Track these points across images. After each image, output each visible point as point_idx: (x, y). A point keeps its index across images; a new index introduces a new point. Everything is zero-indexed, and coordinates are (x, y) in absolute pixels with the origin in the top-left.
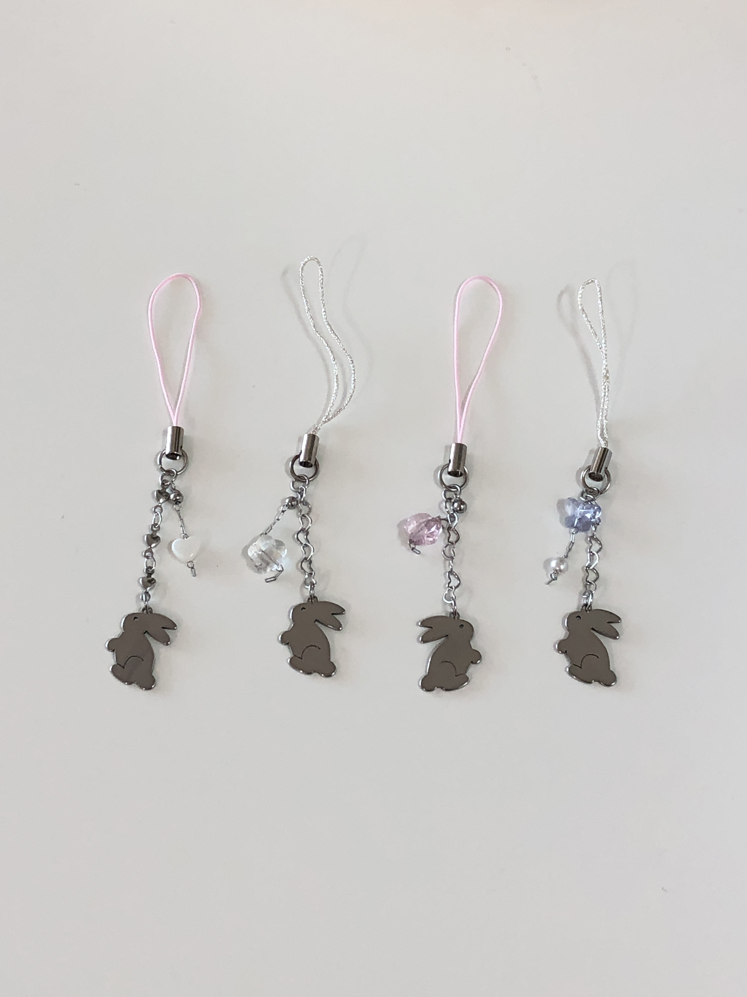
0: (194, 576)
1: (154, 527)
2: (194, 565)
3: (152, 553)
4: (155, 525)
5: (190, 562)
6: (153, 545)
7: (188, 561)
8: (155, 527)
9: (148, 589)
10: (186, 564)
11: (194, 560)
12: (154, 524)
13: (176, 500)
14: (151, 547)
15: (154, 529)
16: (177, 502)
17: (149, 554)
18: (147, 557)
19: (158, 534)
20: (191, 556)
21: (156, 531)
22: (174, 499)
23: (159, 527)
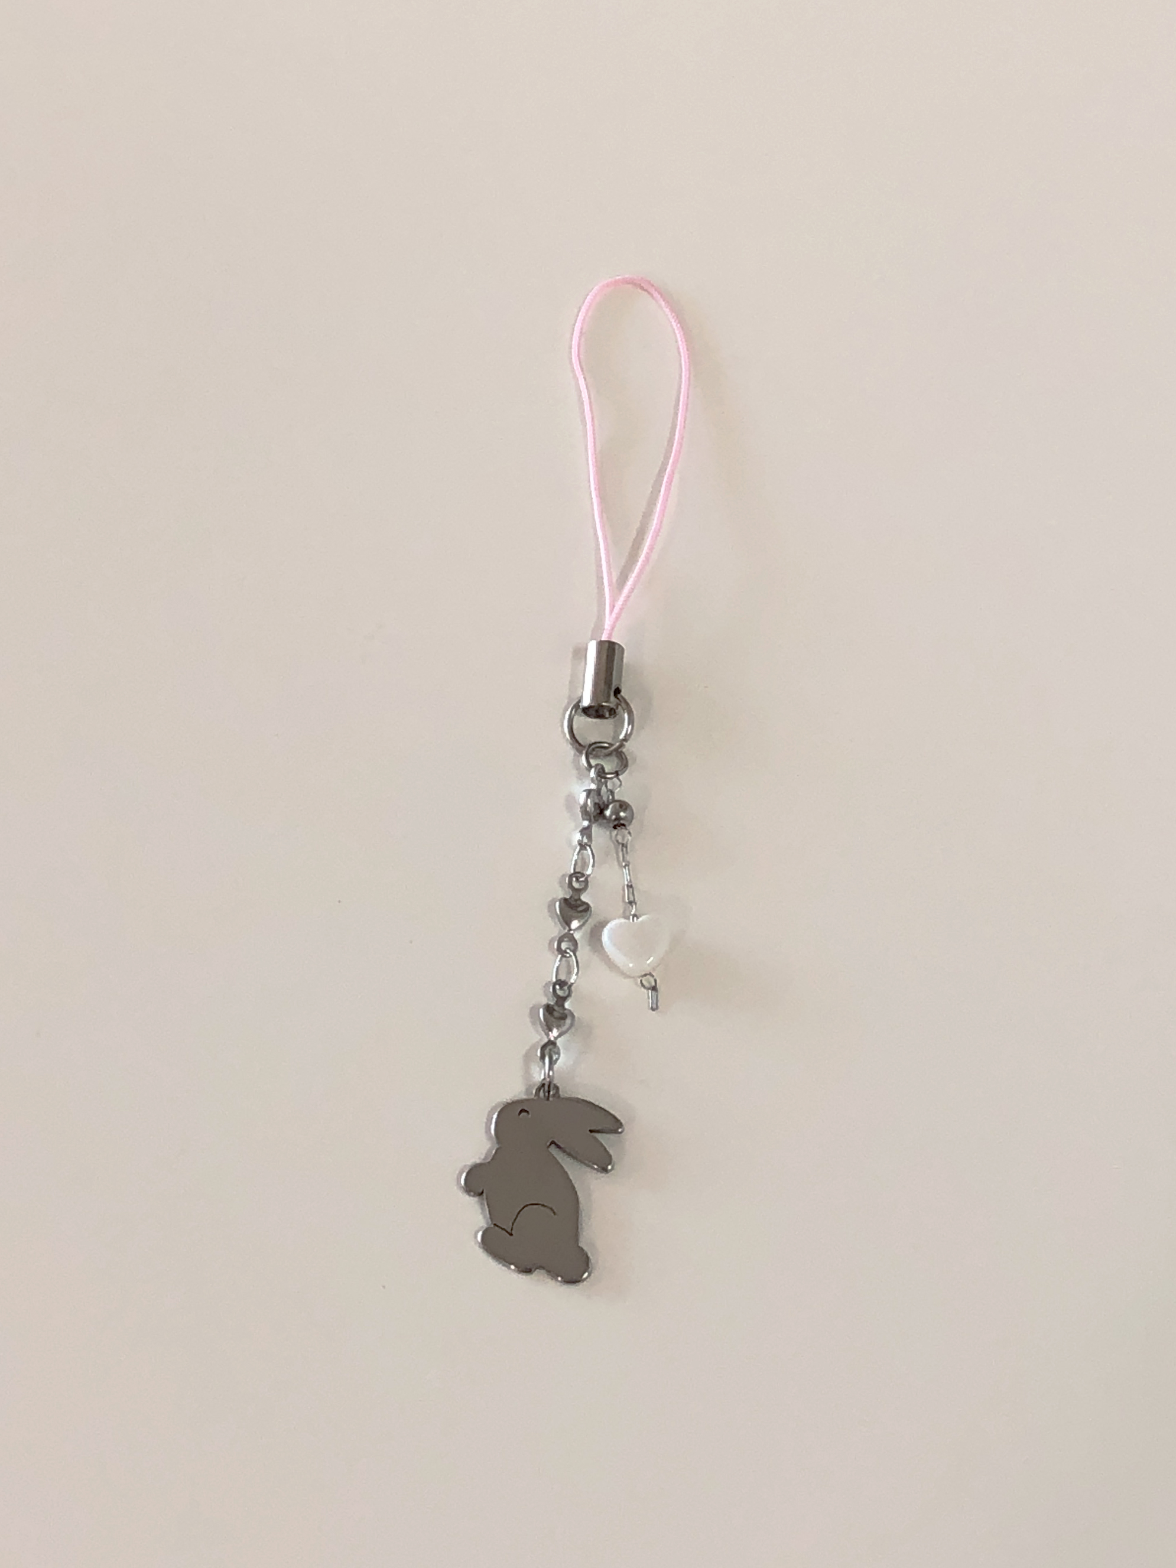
0: (653, 1009)
1: (574, 879)
2: (655, 981)
3: (575, 943)
4: (577, 875)
5: (645, 975)
6: (575, 924)
7: (643, 973)
8: (577, 880)
9: (555, 1033)
10: (639, 980)
11: (654, 969)
12: (575, 873)
13: (618, 818)
14: (570, 930)
15: (576, 885)
16: (618, 824)
17: (565, 946)
18: (563, 953)
19: (584, 898)
20: (648, 962)
21: (579, 891)
22: (614, 817)
23: (586, 882)
